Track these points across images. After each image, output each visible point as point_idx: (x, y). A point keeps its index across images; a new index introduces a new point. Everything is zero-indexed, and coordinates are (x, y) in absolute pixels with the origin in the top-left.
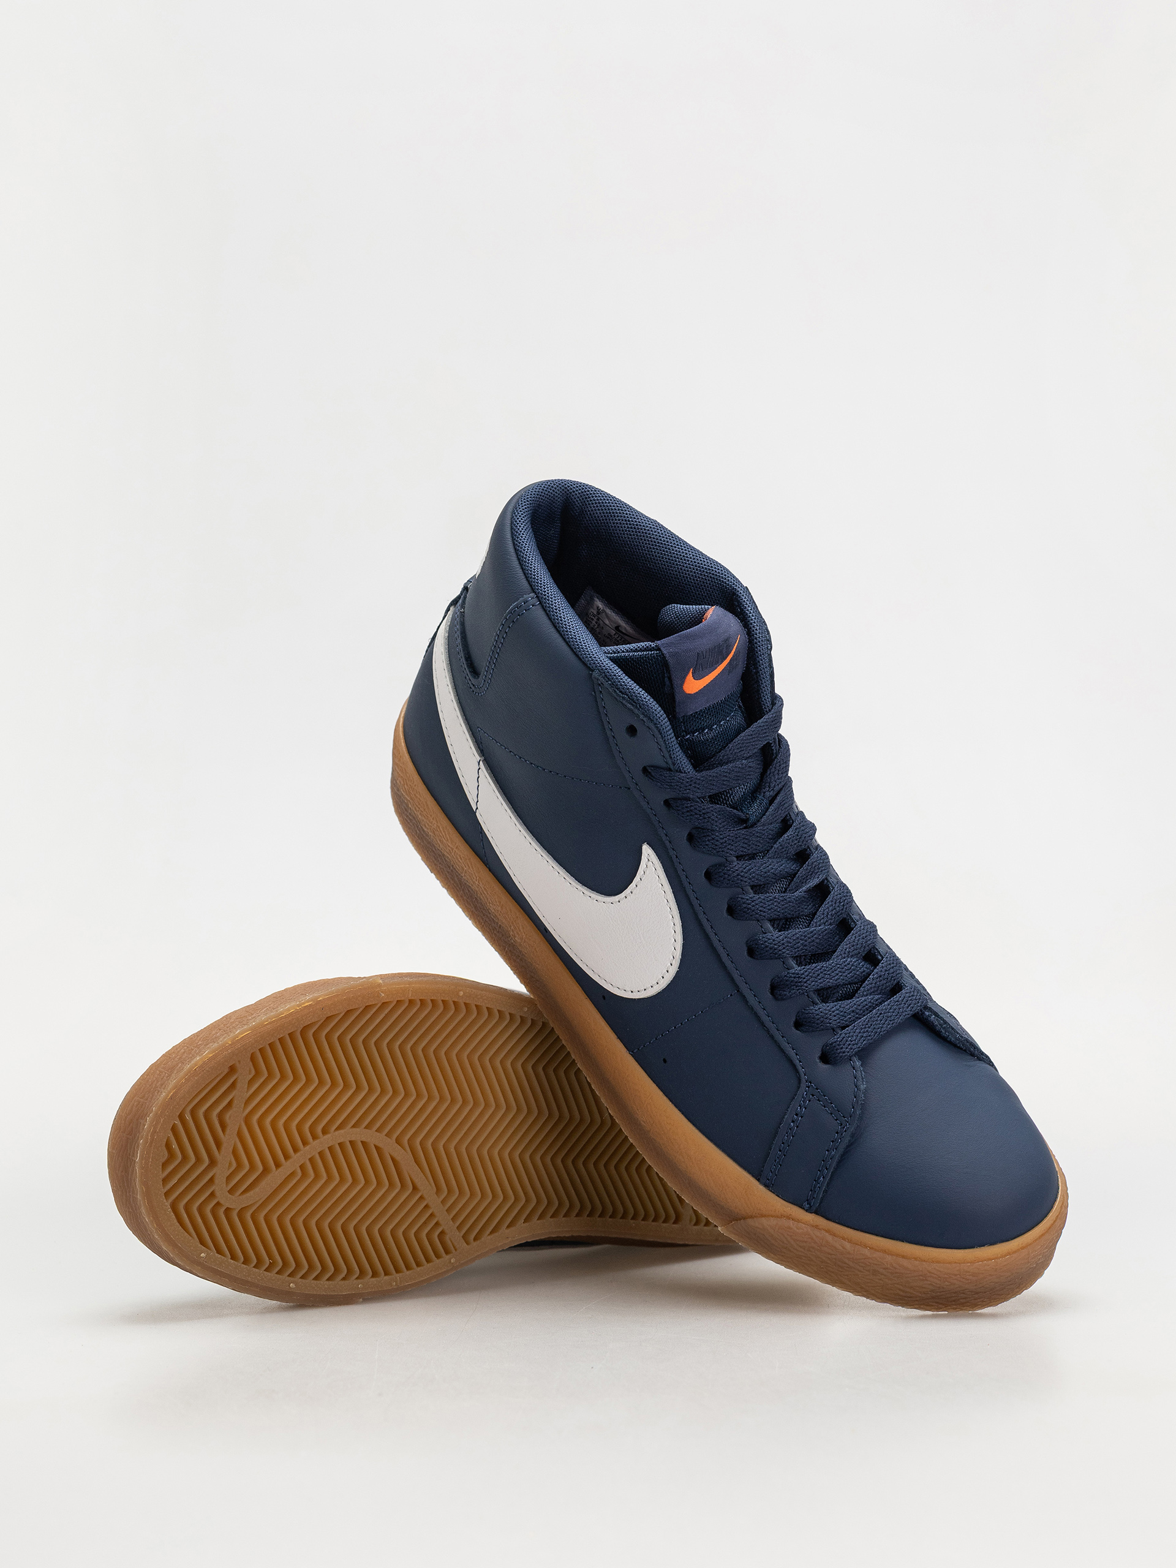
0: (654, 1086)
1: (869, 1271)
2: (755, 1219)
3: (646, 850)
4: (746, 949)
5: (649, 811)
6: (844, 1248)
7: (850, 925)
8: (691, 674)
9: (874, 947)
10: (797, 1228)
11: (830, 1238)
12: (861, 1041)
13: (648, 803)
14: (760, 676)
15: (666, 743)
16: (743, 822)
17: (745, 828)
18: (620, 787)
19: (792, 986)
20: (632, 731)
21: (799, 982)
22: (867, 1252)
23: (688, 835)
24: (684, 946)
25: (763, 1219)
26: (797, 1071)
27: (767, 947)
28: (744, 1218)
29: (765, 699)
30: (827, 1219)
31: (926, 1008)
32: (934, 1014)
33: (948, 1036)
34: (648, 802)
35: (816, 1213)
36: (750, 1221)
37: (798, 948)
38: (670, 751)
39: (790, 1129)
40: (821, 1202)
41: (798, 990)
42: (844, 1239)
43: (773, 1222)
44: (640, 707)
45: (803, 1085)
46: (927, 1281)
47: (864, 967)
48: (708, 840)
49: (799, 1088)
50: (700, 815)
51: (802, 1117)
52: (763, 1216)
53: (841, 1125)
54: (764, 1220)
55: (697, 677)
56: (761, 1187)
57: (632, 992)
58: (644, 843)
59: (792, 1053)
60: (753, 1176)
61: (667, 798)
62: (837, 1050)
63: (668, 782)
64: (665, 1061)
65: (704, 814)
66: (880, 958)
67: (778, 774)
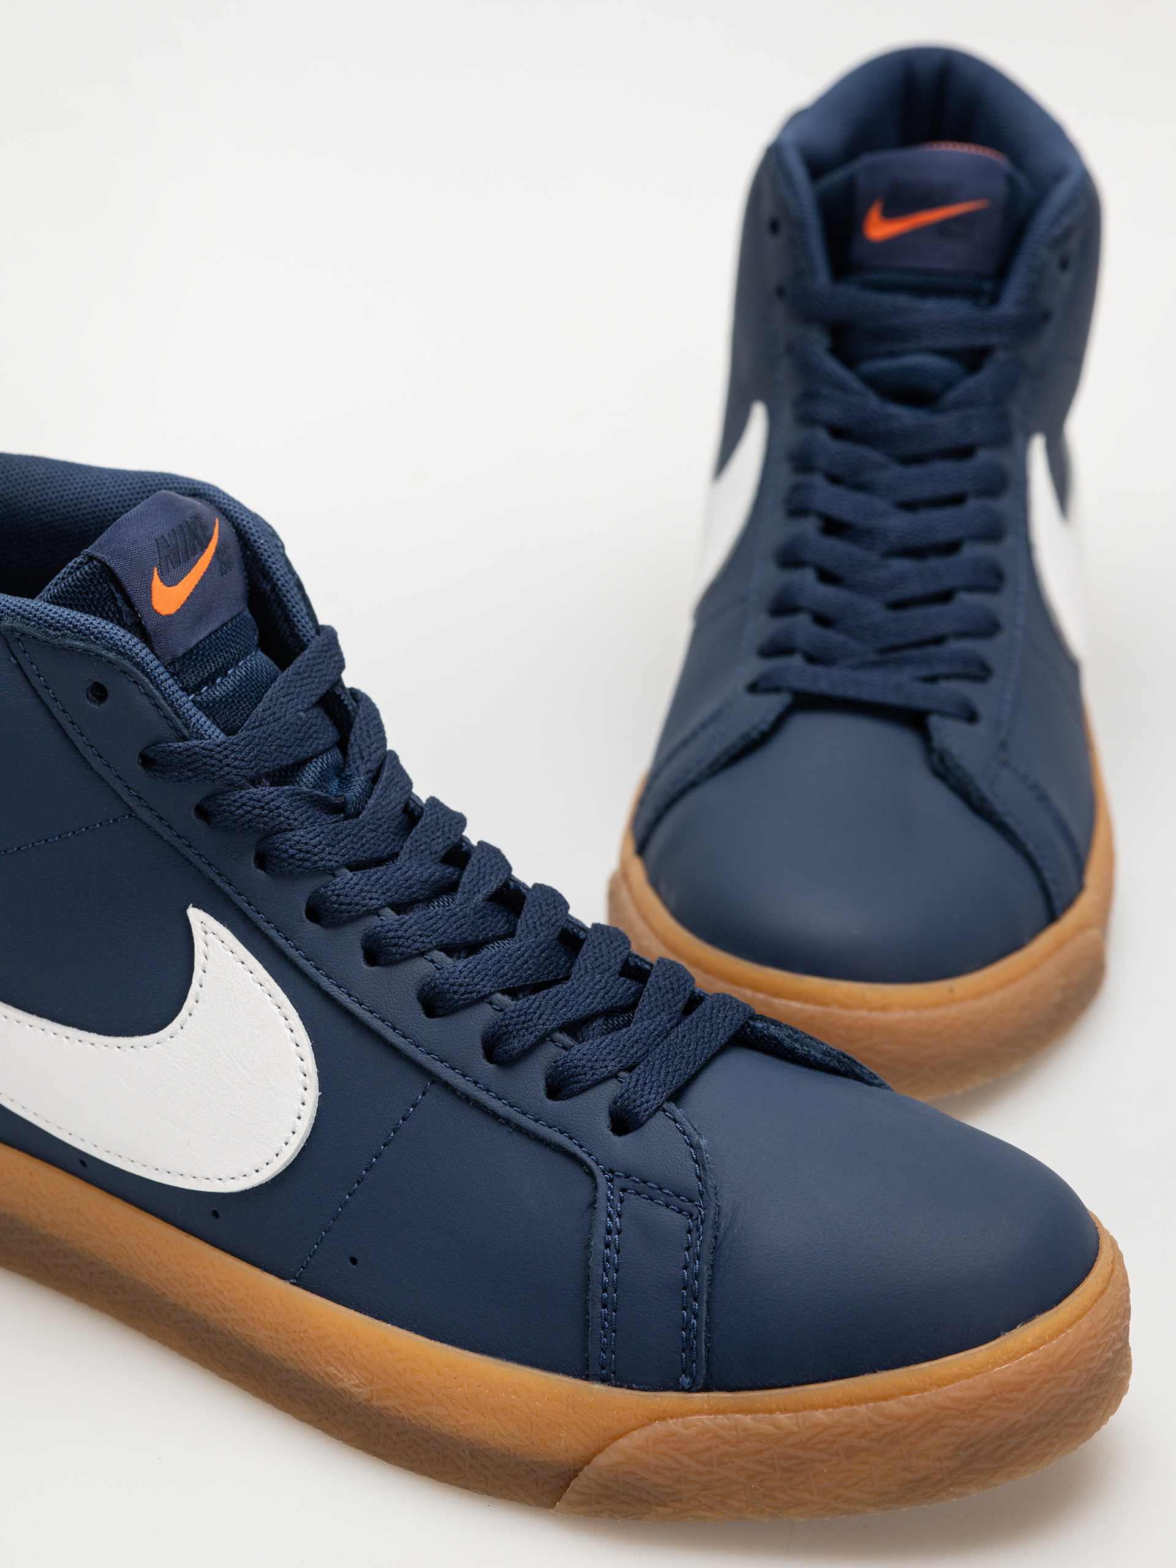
0: (351, 1312)
1: (837, 1454)
2: (607, 1449)
3: (197, 917)
4: (418, 1007)
5: (176, 842)
6: (778, 1428)
7: (578, 937)
8: (156, 579)
9: (630, 955)
10: (685, 1429)
11: (747, 1419)
12: (669, 1078)
13: (171, 828)
14: (280, 590)
15: (161, 691)
16: (337, 809)
17: (346, 818)
18: (115, 820)
19: (519, 1031)
20: (99, 693)
21: (529, 1021)
22: (820, 1415)
23: (255, 859)
24: (315, 1048)
25: (621, 1440)
26: (581, 1163)
27: (452, 985)
28: (587, 1461)
29: (303, 626)
30: (730, 1390)
31: (754, 1017)
32: (774, 1024)
33: (809, 1052)
34: (169, 826)
35: (706, 1388)
36: (601, 1460)
37: (506, 975)
38: (173, 702)
39: (608, 1261)
40: (708, 1363)
41: (532, 1033)
42: (771, 1412)
43: (638, 1436)
44: (97, 638)
45: (601, 1179)
46: (943, 1427)
47: (627, 986)
48: (291, 847)
49: (596, 1188)
50: (262, 808)
51: (619, 1233)
52: (615, 1438)
53: (691, 1215)
54: (623, 1442)
55: (171, 581)
56: (598, 1387)
57: (257, 1171)
58: (187, 908)
59: (562, 1140)
60: (575, 1376)
61: (197, 801)
62: (634, 1101)
63: (189, 764)
64: (354, 1261)
65: (267, 804)
66: (648, 967)
67: (369, 737)
